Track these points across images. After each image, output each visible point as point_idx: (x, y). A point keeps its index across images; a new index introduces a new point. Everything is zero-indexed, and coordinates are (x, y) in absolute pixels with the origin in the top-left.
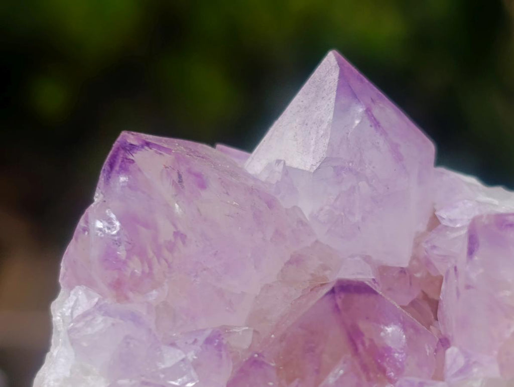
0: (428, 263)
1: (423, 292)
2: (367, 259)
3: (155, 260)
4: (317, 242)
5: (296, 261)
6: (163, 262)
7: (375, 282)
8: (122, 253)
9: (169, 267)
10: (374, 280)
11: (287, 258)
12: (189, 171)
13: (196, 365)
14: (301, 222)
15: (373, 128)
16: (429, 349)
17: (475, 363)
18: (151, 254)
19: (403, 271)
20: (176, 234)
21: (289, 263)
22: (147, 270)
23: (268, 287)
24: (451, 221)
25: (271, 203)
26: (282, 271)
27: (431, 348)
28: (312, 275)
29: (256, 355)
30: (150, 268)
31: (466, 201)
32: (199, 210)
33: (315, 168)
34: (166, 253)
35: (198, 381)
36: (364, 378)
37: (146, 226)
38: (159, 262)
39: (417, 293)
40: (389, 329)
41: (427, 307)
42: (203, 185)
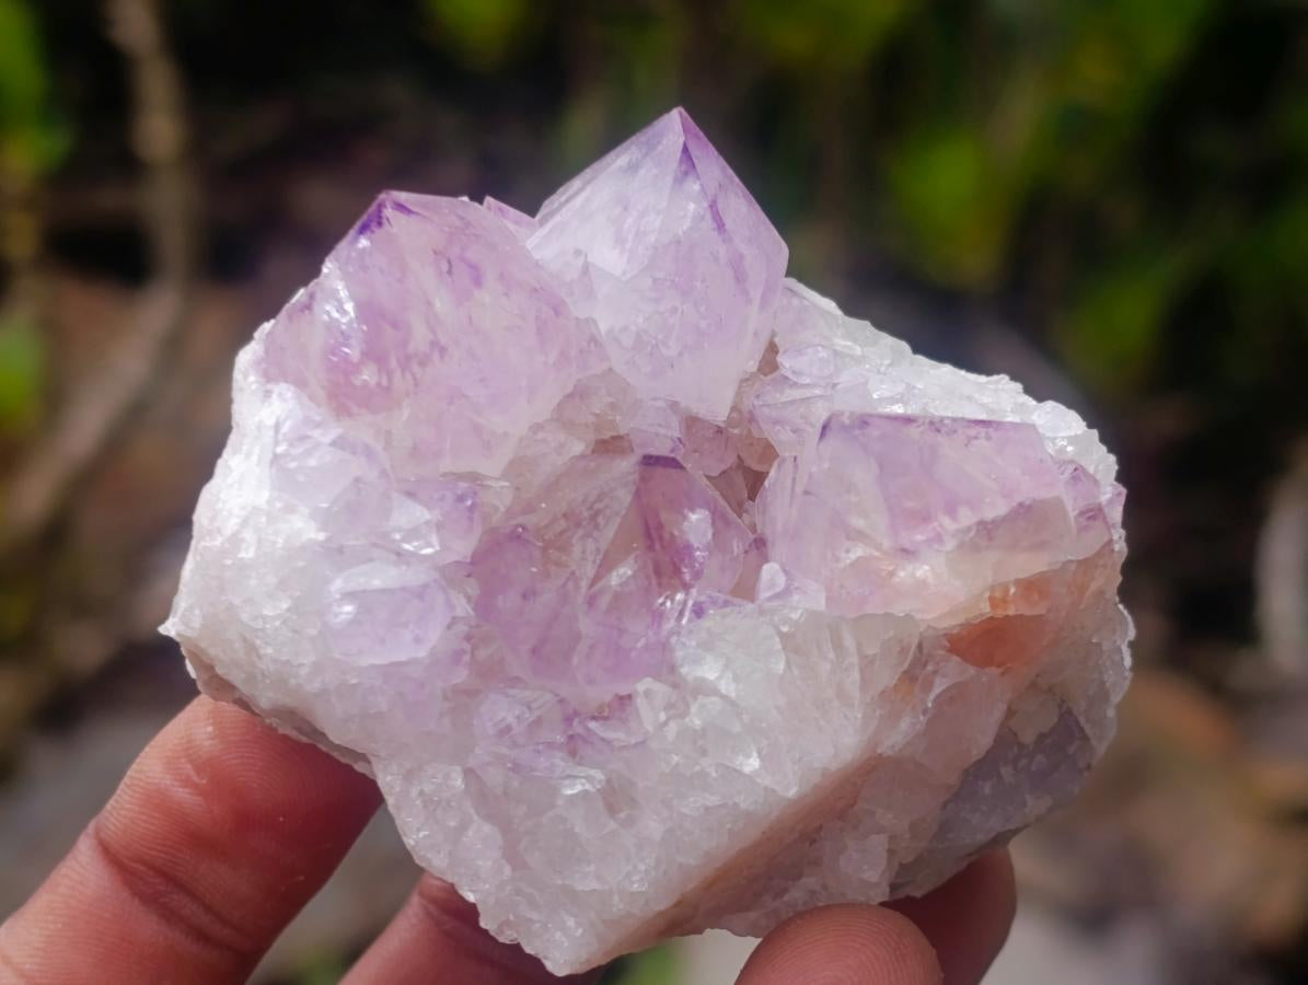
0: (752, 419)
1: (739, 456)
2: (674, 406)
3: (398, 374)
4: (610, 370)
5: (579, 394)
6: (409, 376)
7: (681, 442)
8: (353, 352)
9: (416, 385)
10: (679, 439)
11: (569, 390)
12: (463, 260)
13: (439, 527)
14: (594, 340)
15: (716, 233)
16: (738, 547)
17: (797, 588)
18: (393, 363)
19: (719, 431)
20: (434, 344)
21: (570, 396)
22: (385, 382)
23: (537, 428)
24: (794, 372)
25: (558, 309)
26: (559, 405)
27: (741, 548)
28: (597, 415)
29: (520, 530)
30: (390, 380)
31: (820, 348)
32: (470, 318)
33: (629, 276)
34: (416, 368)
35: (438, 548)
36: (654, 582)
37: (395, 325)
38: (403, 375)
39: (731, 460)
40: (694, 517)
41: (740, 481)
42: (478, 281)
